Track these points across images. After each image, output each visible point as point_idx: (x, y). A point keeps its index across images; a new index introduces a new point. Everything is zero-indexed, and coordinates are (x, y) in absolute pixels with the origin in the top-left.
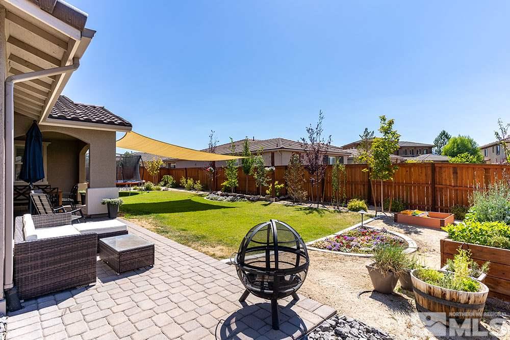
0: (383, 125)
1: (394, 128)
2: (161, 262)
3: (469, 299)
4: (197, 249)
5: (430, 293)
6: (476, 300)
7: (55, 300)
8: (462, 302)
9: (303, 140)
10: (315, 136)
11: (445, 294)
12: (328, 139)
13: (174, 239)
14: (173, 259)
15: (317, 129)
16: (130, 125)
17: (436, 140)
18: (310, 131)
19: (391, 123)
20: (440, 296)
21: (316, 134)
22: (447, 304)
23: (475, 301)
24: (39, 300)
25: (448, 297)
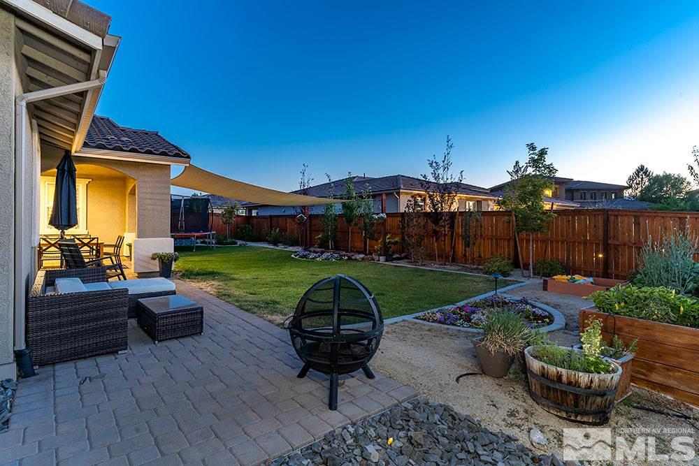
0: (533, 156)
1: (548, 160)
2: (212, 331)
3: (592, 382)
4: (261, 317)
5: (543, 375)
6: (601, 384)
7: (75, 368)
8: (583, 385)
9: (425, 177)
10: (440, 171)
11: (561, 375)
12: (459, 175)
13: (236, 304)
14: (230, 327)
15: (443, 162)
16: (189, 157)
17: (631, 179)
18: (434, 165)
19: (543, 153)
20: (555, 379)
21: (442, 169)
22: (563, 389)
23: (599, 386)
24: (57, 367)
25: (564, 379)
